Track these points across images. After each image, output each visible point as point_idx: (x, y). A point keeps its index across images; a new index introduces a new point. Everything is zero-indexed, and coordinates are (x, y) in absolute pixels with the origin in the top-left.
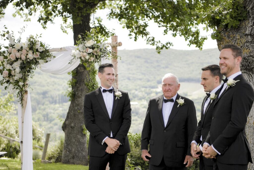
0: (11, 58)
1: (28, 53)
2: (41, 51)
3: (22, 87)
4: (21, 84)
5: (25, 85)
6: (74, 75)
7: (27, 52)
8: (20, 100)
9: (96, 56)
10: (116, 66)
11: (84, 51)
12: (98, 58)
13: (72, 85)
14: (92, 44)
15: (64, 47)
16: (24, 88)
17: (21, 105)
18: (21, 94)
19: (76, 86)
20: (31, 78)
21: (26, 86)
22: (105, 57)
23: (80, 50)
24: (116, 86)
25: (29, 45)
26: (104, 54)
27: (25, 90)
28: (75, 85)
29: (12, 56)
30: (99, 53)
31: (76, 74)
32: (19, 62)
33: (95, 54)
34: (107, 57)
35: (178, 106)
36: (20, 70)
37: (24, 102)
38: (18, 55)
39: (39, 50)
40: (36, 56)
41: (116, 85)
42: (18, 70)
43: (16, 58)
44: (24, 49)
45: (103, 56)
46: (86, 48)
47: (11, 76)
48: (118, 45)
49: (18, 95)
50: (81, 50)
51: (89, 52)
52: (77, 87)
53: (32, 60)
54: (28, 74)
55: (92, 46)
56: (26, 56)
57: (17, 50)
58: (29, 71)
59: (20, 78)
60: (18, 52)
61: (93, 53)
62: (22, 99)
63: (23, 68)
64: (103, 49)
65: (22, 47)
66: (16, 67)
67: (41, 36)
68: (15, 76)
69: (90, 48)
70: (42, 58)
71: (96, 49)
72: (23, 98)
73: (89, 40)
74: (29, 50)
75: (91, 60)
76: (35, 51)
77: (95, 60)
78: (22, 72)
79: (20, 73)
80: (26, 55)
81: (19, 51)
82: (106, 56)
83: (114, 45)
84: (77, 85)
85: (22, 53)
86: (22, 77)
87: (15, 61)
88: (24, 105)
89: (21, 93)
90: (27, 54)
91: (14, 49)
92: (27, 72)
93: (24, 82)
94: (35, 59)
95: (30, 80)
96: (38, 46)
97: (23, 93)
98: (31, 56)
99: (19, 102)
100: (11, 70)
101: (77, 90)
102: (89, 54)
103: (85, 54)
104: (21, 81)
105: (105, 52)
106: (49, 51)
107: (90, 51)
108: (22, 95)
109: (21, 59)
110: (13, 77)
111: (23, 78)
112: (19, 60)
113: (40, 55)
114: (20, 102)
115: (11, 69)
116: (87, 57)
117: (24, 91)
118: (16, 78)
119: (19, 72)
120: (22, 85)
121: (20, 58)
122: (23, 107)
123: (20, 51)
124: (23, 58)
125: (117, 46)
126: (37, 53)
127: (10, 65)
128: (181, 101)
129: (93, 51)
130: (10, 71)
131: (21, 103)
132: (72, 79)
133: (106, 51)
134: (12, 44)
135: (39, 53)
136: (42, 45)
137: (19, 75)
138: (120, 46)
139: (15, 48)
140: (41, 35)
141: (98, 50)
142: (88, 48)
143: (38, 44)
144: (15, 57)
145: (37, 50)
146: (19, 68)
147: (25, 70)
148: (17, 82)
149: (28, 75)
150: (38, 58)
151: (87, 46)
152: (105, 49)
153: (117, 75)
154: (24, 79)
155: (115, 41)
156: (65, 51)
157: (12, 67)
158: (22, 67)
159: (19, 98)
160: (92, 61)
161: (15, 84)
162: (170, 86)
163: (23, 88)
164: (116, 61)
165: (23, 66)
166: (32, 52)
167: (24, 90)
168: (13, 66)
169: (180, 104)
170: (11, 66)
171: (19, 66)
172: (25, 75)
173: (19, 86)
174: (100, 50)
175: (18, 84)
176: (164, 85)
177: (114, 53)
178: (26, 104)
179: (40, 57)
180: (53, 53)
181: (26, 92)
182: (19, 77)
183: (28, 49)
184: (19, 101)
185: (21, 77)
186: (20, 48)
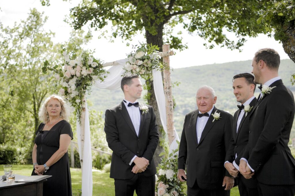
0: (67, 76)
1: (82, 69)
2: (94, 66)
3: (80, 104)
4: (78, 101)
5: (82, 102)
6: (149, 89)
7: (82, 68)
8: (78, 117)
9: (147, 68)
10: (169, 77)
11: (134, 63)
12: (149, 69)
14: (142, 55)
15: (117, 61)
16: (82, 105)
17: (79, 123)
18: (79, 112)
20: (89, 94)
21: (83, 103)
22: (157, 69)
24: (170, 99)
25: (82, 61)
26: (155, 65)
27: (82, 107)
29: (67, 74)
30: (150, 64)
31: (150, 88)
32: (75, 79)
33: (146, 65)
34: (158, 68)
35: (213, 121)
36: (76, 87)
37: (81, 119)
38: (73, 72)
39: (92, 66)
40: (89, 72)
41: (170, 98)
42: (73, 87)
43: (71, 75)
44: (79, 66)
45: (155, 67)
46: (136, 60)
47: (68, 94)
48: (169, 54)
49: (76, 112)
50: (132, 63)
51: (139, 64)
53: (86, 76)
54: (85, 91)
55: (143, 57)
56: (81, 73)
57: (72, 67)
58: (85, 88)
59: (76, 96)
60: (74, 69)
61: (143, 65)
62: (80, 117)
63: (79, 85)
64: (154, 60)
66: (72, 84)
67: (95, 51)
68: (71, 93)
69: (140, 59)
70: (95, 74)
71: (146, 61)
72: (81, 116)
73: (139, 52)
74: (82, 66)
75: (142, 72)
76: (88, 66)
77: (146, 72)
78: (77, 89)
79: (75, 90)
80: (80, 72)
81: (74, 67)
82: (158, 67)
83: (165, 55)
85: (77, 70)
86: (79, 94)
87: (71, 78)
88: (82, 123)
89: (79, 110)
90: (81, 71)
91: (69, 66)
92: (82, 89)
93: (80, 100)
94: (89, 75)
95: (87, 97)
96: (90, 62)
97: (80, 110)
98: (85, 72)
99: (77, 120)
100: (68, 88)
102: (139, 66)
103: (135, 66)
104: (77, 99)
105: (156, 64)
106: (103, 66)
107: (140, 62)
108: (80, 113)
109: (76, 75)
110: (70, 95)
111: (80, 95)
112: (74, 77)
113: (94, 71)
114: (78, 120)
115: (67, 86)
116: (138, 70)
117: (82, 109)
118: (73, 95)
119: (74, 89)
120: (79, 103)
121: (75, 75)
122: (81, 125)
123: (75, 68)
124: (78, 74)
125: (168, 56)
126: (90, 68)
127: (67, 82)
128: (217, 115)
129: (143, 63)
130: (66, 89)
131: (79, 121)
133: (157, 62)
134: (67, 61)
135: (93, 68)
136: (95, 61)
137: (76, 92)
138: (171, 55)
139: (69, 65)
140: (94, 50)
141: (149, 62)
142: (139, 60)
143: (90, 60)
144: (70, 74)
145: (90, 66)
146: (75, 85)
147: (81, 87)
148: (74, 99)
149: (85, 92)
150: (92, 74)
151: (137, 58)
152: (156, 60)
153: (170, 87)
154: (81, 96)
155: (166, 50)
156: (117, 64)
157: (69, 85)
158: (78, 84)
159: (77, 116)
160: (143, 73)
161: (72, 101)
162: (206, 99)
163: (80, 105)
164: (169, 72)
165: (79, 83)
166: (85, 69)
167: (81, 107)
168: (69, 83)
169: (216, 118)
170: (67, 83)
171: (75, 83)
172: (81, 92)
173: (76, 103)
174: (151, 62)
175: (75, 102)
176: (199, 98)
177: (166, 63)
178: (84, 122)
179: (94, 73)
180: (106, 69)
181: (84, 109)
182: (76, 94)
183: (82, 65)
184: (77, 119)
185: (77, 94)
186: (75, 65)
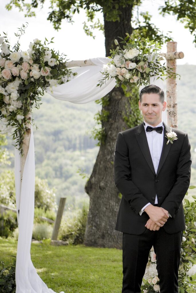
0: (4, 77)
1: (32, 68)
2: (52, 65)
3: (22, 123)
4: (20, 117)
5: (26, 119)
6: (105, 104)
7: (31, 66)
8: (18, 143)
9: (142, 74)
10: (175, 91)
11: (123, 66)
12: (145, 76)
13: (102, 121)
14: (136, 55)
15: (90, 60)
16: (25, 124)
17: (20, 152)
18: (20, 134)
19: (108, 121)
20: (37, 107)
21: (28, 121)
22: (157, 76)
23: (116, 65)
24: (174, 122)
25: (33, 55)
26: (155, 71)
27: (26, 128)
28: (106, 120)
29: (5, 73)
30: (147, 70)
31: (108, 103)
32: (17, 82)
33: (141, 71)
34: (159, 76)
36: (19, 95)
37: (24, 147)
38: (15, 71)
39: (49, 64)
40: (45, 73)
41: (174, 120)
42: (15, 95)
43: (13, 76)
44: (26, 62)
45: (154, 74)
46: (126, 61)
47: (3, 106)
48: (177, 56)
49: (15, 135)
50: (118, 65)
51: (130, 68)
52: (110, 123)
53: (38, 79)
54: (32, 102)
55: (136, 57)
56: (28, 74)
57: (14, 64)
58: (33, 98)
59: (18, 109)
60: (16, 66)
61: (136, 69)
62: (21, 143)
63: (23, 93)
64: (153, 64)
65: (21, 59)
66: (12, 90)
67: (52, 41)
68: (9, 104)
69: (132, 61)
70: (54, 76)
71: (141, 63)
72: (23, 141)
73: (131, 49)
74: (33, 64)
75: (134, 80)
76: (44, 65)
77: (141, 80)
78: (21, 98)
79: (18, 100)
80: (28, 71)
81: (16, 64)
82: (158, 74)
83: (171, 57)
84: (110, 120)
85: (23, 68)
86: (22, 106)
87: (10, 81)
88: (24, 152)
89: (19, 132)
90: (30, 70)
91: (8, 61)
92: (29, 99)
93: (24, 115)
94: (43, 77)
95: (34, 111)
96: (48, 58)
97: (23, 132)
98: (36, 73)
99: (16, 147)
100: (4, 96)
101: (110, 128)
102: (130, 70)
103: (124, 70)
104: (19, 114)
105: (156, 69)
106: (66, 65)
107: (133, 65)
108: (21, 136)
109: (20, 77)
110: (7, 107)
111: (23, 108)
112: (17, 79)
113: (51, 72)
114: (18, 147)
115: (4, 93)
116: (128, 76)
117: (25, 130)
118: (11, 108)
119: (16, 99)
120: (22, 120)
121: (18, 75)
122: (22, 155)
123: (18, 66)
124: (24, 75)
125: (175, 59)
126: (46, 68)
127: (2, 86)
129: (137, 66)
130: (2, 97)
131: (19, 149)
132: (102, 111)
133: (158, 66)
134: (5, 53)
135: (50, 68)
136: (54, 56)
137: (17, 103)
138: (180, 58)
139: (10, 59)
140: (52, 39)
141: (146, 65)
142: (130, 62)
143: (47, 55)
144: (11, 74)
145: (46, 64)
146: (17, 92)
147: (26, 96)
148: (13, 115)
149: (32, 104)
150: (48, 77)
151: (127, 58)
152: (156, 63)
153: (176, 104)
154: (25, 110)
155: (172, 50)
156: (91, 65)
157: (6, 91)
158: (21, 90)
159: (16, 140)
160: (136, 82)
161: (9, 118)
163: (24, 124)
164: (175, 82)
165: (24, 89)
166: (38, 67)
167: (24, 127)
168: (6, 89)
170: (3, 89)
171: (17, 88)
172: (26, 103)
173: (16, 121)
174: (149, 65)
175: (15, 118)
177: (171, 69)
178: (28, 150)
179: (51, 75)
180: (73, 69)
181: (28, 131)
182: (17, 106)
183: (31, 62)
184: (16, 145)
185: (19, 107)
186: (19, 60)
